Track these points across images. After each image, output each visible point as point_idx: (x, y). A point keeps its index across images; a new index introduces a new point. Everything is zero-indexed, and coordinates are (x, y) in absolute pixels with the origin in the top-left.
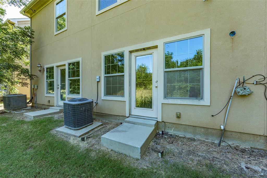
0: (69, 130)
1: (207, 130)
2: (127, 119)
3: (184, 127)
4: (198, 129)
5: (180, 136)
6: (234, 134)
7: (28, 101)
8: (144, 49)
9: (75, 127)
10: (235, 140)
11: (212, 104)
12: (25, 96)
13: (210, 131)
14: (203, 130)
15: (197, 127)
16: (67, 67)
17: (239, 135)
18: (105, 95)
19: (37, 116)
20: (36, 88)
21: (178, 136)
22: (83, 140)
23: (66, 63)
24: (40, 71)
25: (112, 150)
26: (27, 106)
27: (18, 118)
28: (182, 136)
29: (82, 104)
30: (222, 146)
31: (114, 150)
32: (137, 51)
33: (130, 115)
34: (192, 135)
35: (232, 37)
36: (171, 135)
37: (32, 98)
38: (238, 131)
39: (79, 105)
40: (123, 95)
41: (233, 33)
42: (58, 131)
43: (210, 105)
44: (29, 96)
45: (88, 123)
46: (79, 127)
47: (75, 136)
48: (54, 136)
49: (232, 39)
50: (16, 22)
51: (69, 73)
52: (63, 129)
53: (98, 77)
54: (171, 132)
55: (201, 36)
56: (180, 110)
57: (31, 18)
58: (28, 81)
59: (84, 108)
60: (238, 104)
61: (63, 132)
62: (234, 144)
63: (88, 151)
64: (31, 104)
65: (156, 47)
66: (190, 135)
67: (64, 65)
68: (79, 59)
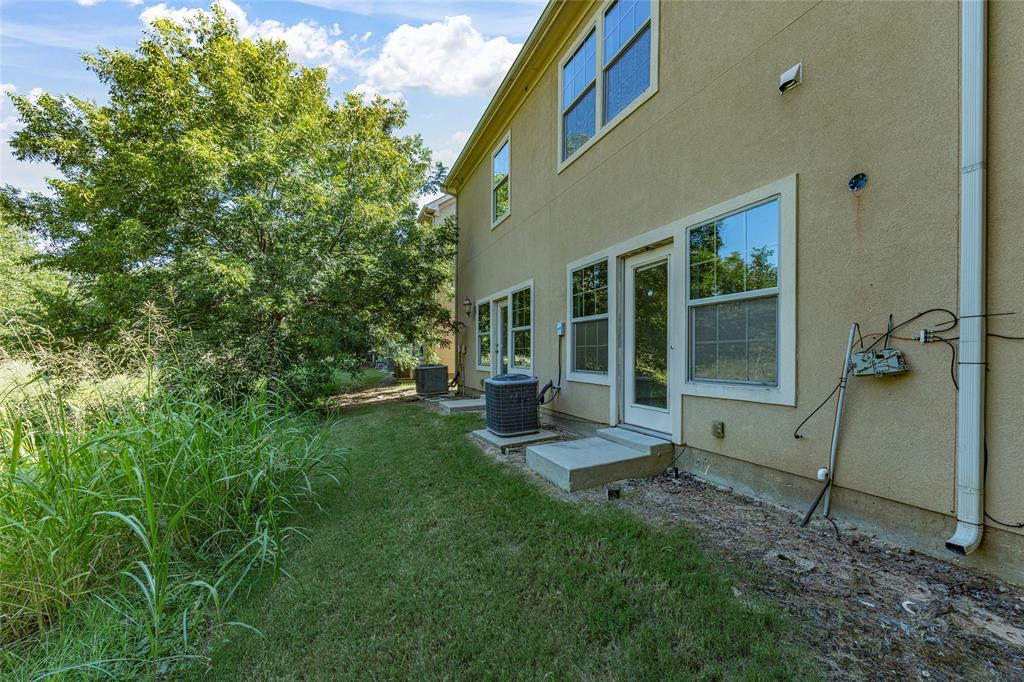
0: (491, 435)
1: (790, 480)
2: (603, 431)
3: (734, 464)
4: (767, 474)
5: (720, 487)
6: (862, 499)
7: (450, 381)
8: (647, 248)
9: (499, 431)
10: (864, 520)
11: (800, 403)
12: (446, 368)
13: (797, 482)
14: (779, 479)
15: (766, 470)
16: (509, 303)
17: (879, 505)
18: (573, 370)
19: (457, 409)
20: (463, 351)
21: (715, 488)
22: (503, 453)
23: (508, 292)
24: (468, 314)
25: (537, 474)
26: (448, 392)
27: (432, 409)
28: (723, 487)
29: (512, 386)
30: (814, 527)
31: (542, 474)
32: (635, 253)
33: (620, 422)
34: (752, 491)
35: (858, 194)
36: (699, 483)
37: (458, 374)
38: (872, 493)
39: (506, 386)
40: (604, 369)
41: (858, 181)
42: (475, 435)
43: (793, 405)
44: (452, 370)
45: (525, 429)
46: (506, 431)
47: (496, 446)
48: (466, 441)
49: (858, 197)
50: (437, 208)
51: (514, 314)
52: (484, 433)
53: (559, 326)
54: (703, 475)
55: (774, 198)
56: (722, 415)
57: (457, 196)
58: (451, 337)
59: (517, 394)
60: (873, 405)
61: (481, 438)
62: (855, 529)
63: (501, 465)
64: (456, 388)
65: (670, 241)
66: (747, 488)
67: (506, 298)
68: (529, 283)
